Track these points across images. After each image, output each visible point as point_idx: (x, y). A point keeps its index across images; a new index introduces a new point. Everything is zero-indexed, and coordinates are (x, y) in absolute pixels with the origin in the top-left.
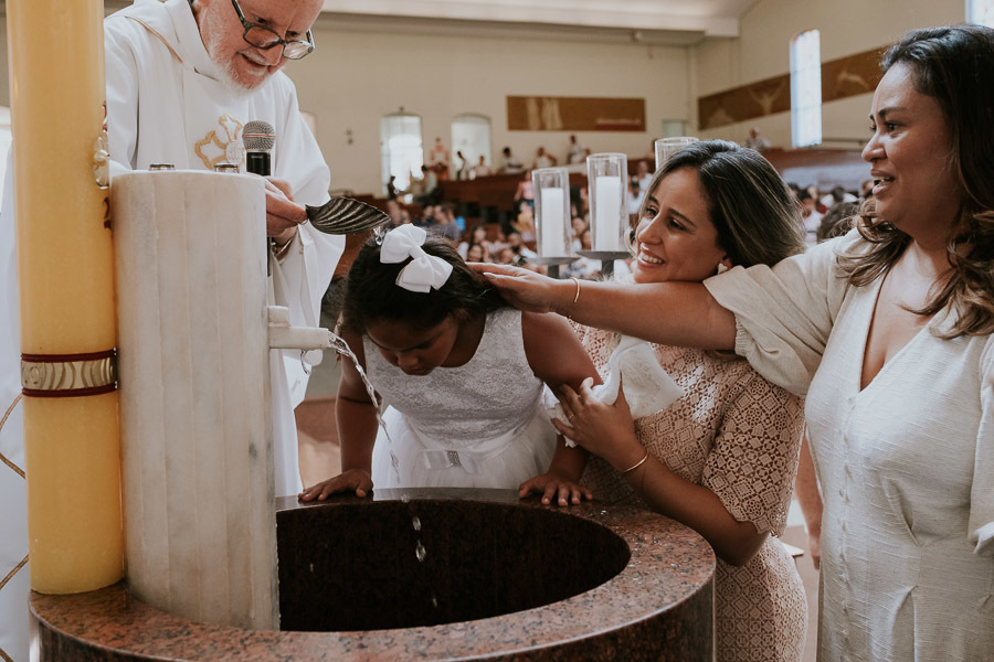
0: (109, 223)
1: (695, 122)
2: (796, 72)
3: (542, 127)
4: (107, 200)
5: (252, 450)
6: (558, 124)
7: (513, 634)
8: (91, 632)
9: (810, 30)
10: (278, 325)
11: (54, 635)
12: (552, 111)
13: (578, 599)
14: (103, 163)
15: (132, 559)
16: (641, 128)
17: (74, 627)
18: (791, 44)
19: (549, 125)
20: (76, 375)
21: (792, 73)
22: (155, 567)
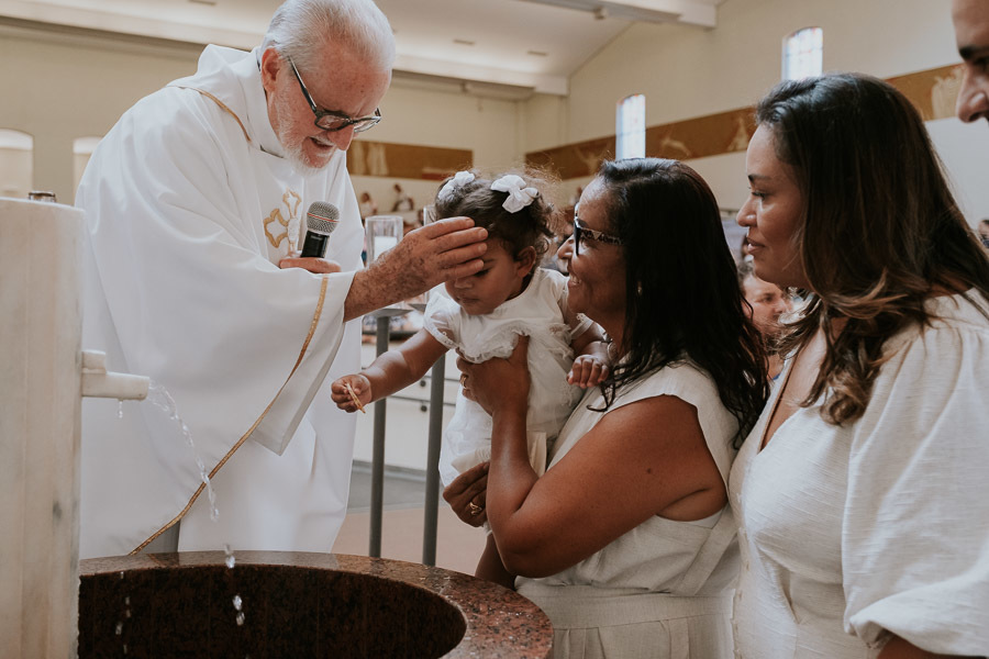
2: (621, 135)
3: (367, 173)
5: (56, 509)
6: (384, 170)
9: (637, 94)
10: (93, 371)
12: (378, 156)
18: (618, 105)
19: (374, 171)
21: (618, 134)
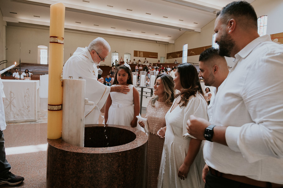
0: (62, 86)
1: (166, 58)
4: (62, 82)
5: (81, 120)
6: (143, 56)
7: (116, 149)
8: (56, 146)
9: (186, 44)
10: (86, 101)
11: (51, 146)
12: (142, 54)
13: (126, 144)
14: (62, 77)
15: (63, 135)
16: (157, 58)
17: (54, 145)
18: (183, 46)
19: (141, 56)
20: (56, 108)
21: (183, 50)
22: (66, 136)
